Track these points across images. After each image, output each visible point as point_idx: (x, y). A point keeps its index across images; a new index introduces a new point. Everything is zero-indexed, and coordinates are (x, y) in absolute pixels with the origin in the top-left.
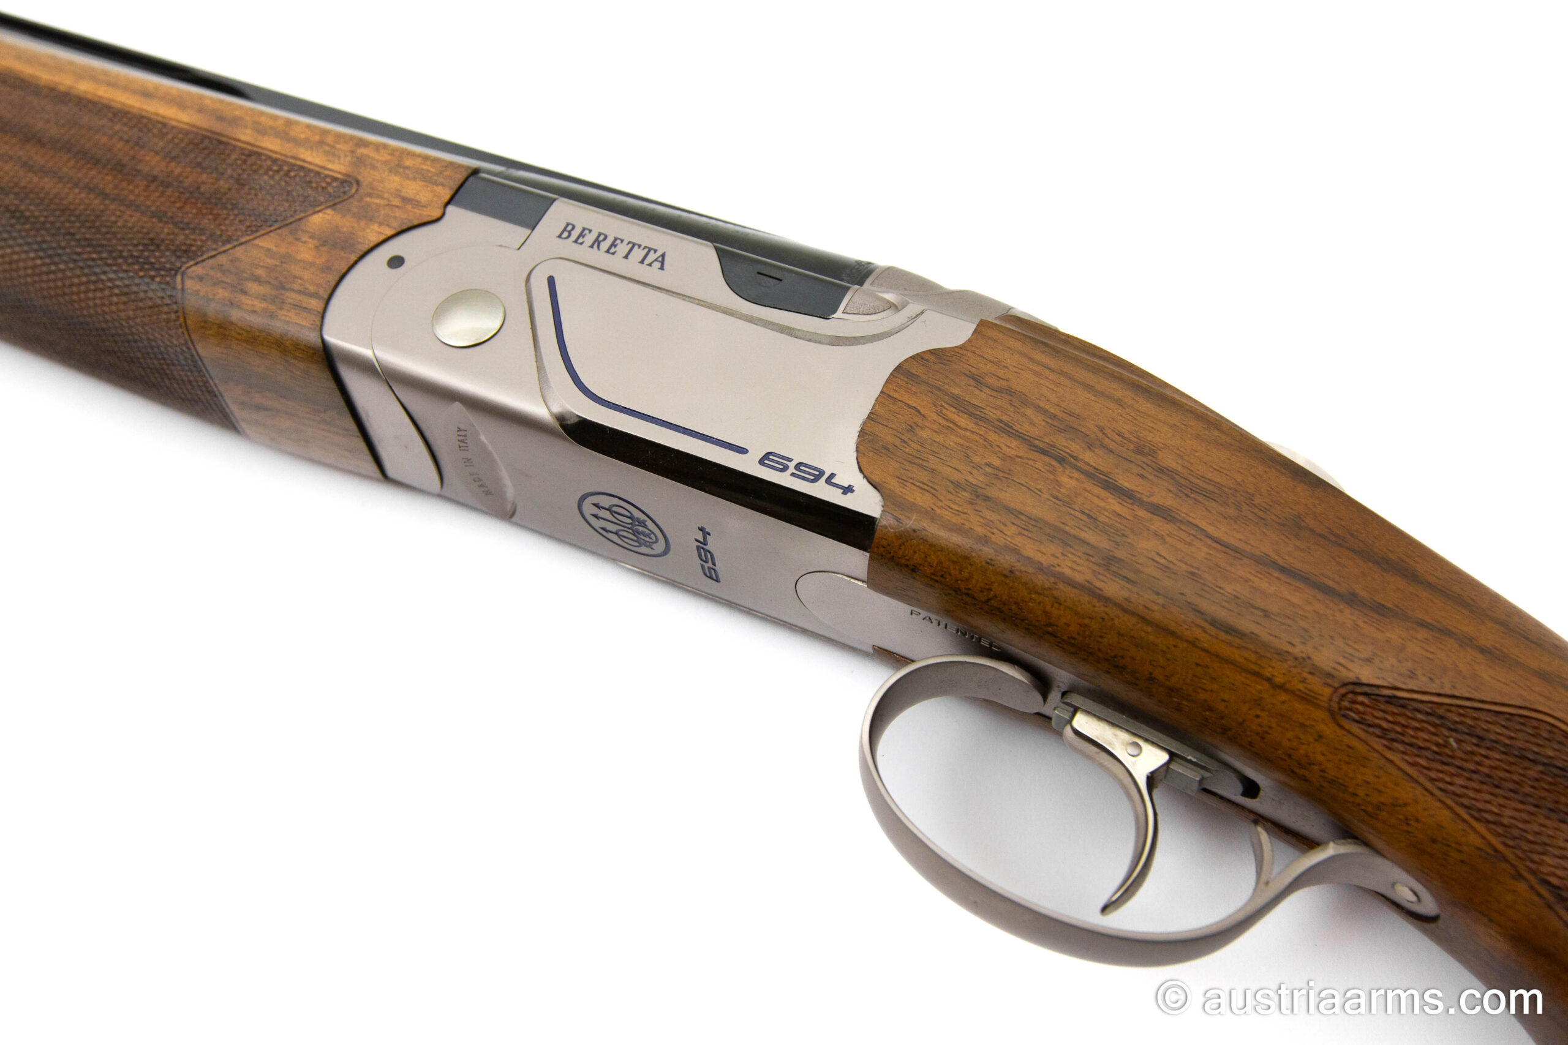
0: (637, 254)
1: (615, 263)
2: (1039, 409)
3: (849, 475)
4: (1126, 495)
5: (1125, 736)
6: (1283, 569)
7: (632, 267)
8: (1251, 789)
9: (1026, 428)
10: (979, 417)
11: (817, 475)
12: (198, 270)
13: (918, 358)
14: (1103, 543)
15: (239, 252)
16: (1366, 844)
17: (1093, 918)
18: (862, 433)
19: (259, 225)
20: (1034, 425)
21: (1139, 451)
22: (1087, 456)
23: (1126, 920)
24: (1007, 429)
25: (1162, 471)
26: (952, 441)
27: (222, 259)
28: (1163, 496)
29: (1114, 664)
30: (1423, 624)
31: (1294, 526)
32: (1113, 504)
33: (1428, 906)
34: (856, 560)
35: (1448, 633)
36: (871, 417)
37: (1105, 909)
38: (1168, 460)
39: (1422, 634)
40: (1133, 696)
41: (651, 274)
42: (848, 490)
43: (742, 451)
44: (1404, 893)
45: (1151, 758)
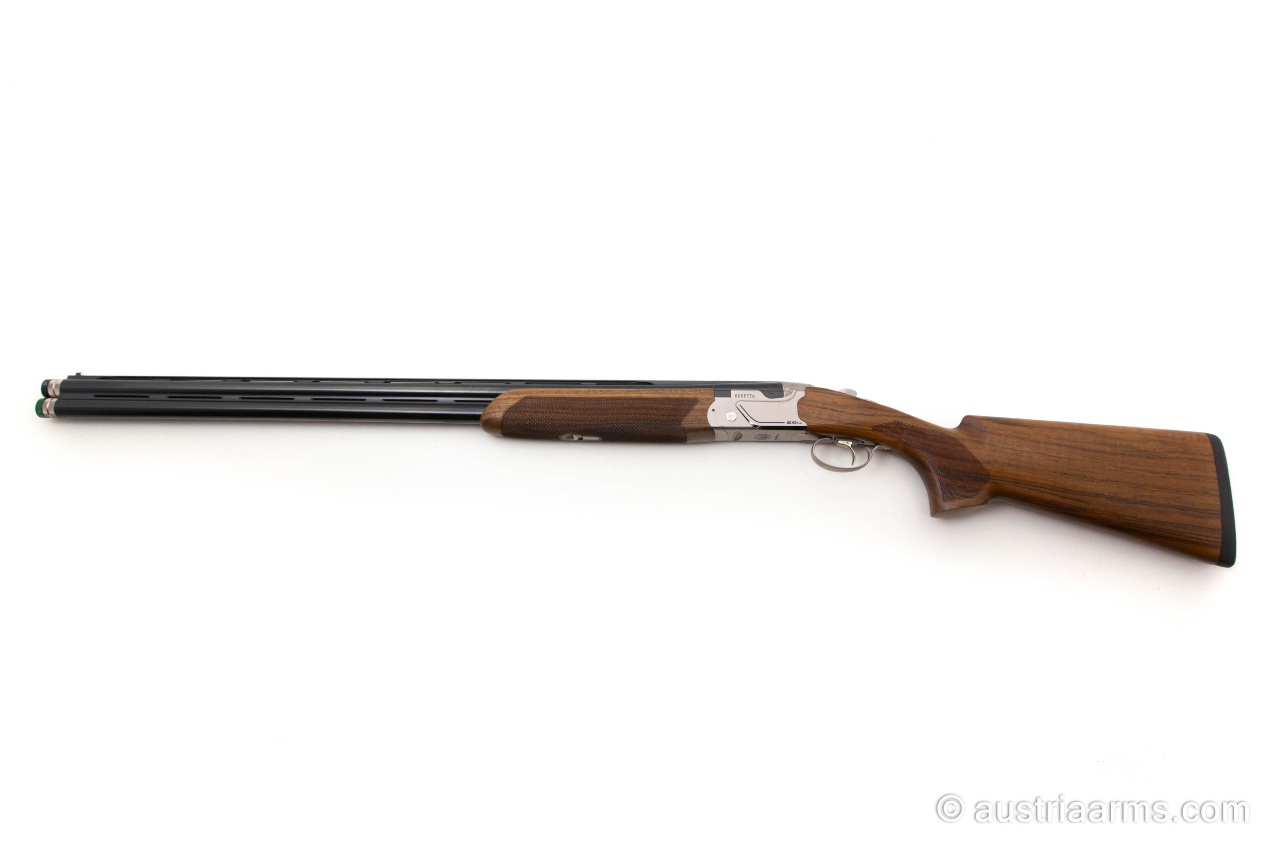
0: (749, 396)
1: (746, 399)
2: (820, 402)
3: (800, 421)
4: (836, 411)
5: (846, 442)
6: (860, 414)
7: (749, 399)
8: (863, 442)
9: (819, 406)
10: (813, 406)
11: (795, 423)
12: (683, 423)
13: (800, 400)
14: (837, 419)
15: (688, 417)
16: (881, 445)
17: (850, 466)
18: (798, 414)
19: (688, 411)
20: (820, 405)
21: (835, 404)
22: (829, 407)
23: (855, 466)
24: (817, 407)
25: (839, 406)
26: (811, 411)
27: (686, 419)
28: (841, 409)
29: (843, 434)
30: (879, 415)
31: (859, 407)
32: (836, 413)
33: (890, 449)
34: (804, 432)
35: (882, 415)
36: (798, 412)
37: (853, 464)
38: (840, 404)
39: (879, 416)
40: (844, 436)
41: (753, 399)
42: (801, 423)
43: (784, 423)
44: (886, 449)
45: (850, 444)
